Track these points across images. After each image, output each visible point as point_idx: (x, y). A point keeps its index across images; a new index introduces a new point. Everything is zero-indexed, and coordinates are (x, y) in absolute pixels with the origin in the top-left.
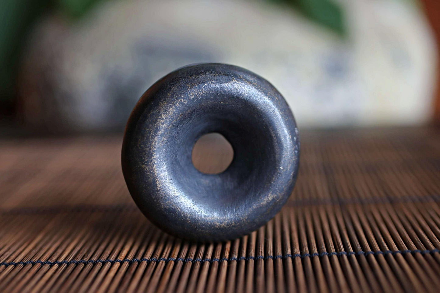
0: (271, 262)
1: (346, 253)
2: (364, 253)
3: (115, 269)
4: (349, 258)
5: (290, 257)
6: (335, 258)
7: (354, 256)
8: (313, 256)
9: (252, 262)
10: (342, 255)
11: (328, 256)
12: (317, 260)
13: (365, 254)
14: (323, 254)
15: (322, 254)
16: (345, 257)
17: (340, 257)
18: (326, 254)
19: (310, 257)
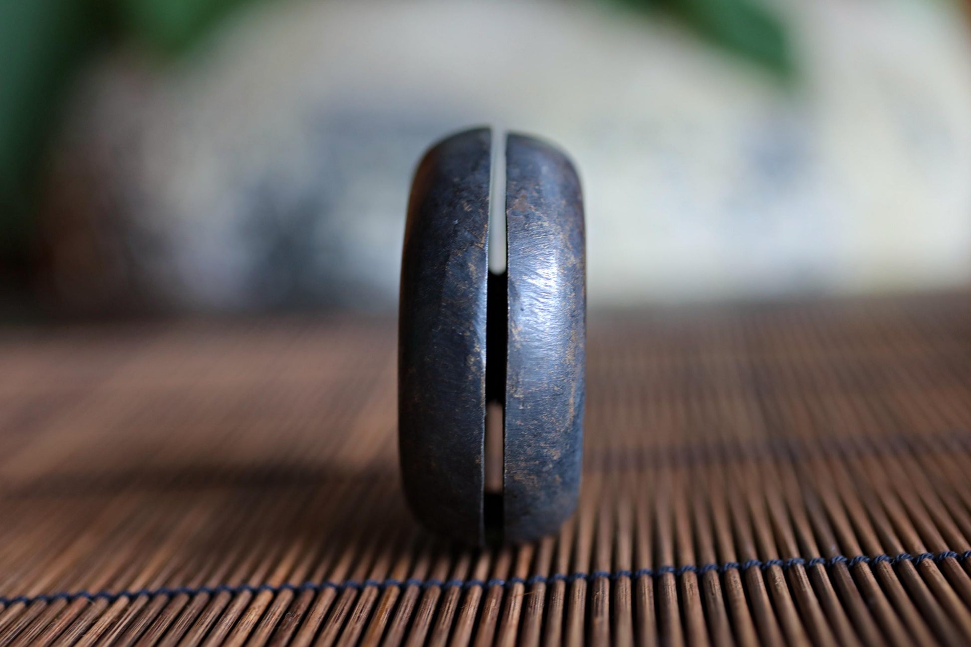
0: (625, 585)
1: (802, 561)
2: (845, 559)
3: (259, 607)
4: (811, 572)
5: (671, 572)
6: (778, 573)
7: (821, 568)
8: (726, 569)
9: (580, 587)
10: (793, 566)
11: (761, 567)
12: (735, 578)
13: (847, 563)
14: (748, 564)
15: (746, 564)
16: (801, 571)
17: (789, 571)
18: (756, 564)
19: (718, 571)
